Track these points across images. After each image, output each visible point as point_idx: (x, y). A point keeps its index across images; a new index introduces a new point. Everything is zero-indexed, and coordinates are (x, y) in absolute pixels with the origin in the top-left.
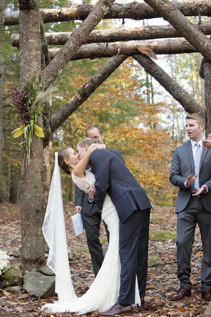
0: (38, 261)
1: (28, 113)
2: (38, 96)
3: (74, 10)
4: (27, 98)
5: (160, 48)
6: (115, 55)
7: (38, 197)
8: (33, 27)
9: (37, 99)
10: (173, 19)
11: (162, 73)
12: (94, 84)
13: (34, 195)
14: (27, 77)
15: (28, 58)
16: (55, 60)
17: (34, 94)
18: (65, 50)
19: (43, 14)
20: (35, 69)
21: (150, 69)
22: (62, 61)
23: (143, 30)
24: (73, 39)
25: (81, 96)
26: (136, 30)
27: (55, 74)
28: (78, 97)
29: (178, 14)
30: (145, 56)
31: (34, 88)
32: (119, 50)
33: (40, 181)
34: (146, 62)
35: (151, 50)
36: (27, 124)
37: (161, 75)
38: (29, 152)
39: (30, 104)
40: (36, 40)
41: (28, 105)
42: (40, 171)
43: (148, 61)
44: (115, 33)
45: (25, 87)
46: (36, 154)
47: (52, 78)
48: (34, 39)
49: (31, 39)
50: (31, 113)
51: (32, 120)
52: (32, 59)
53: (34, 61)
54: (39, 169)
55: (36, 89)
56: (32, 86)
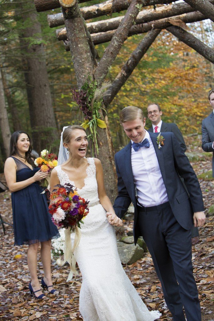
0: (119, 233)
1: (89, 109)
2: (95, 94)
3: (110, 5)
4: (87, 97)
5: (188, 18)
6: (150, 30)
7: (110, 179)
8: (80, 33)
9: (95, 97)
10: (199, 7)
11: (194, 40)
12: (135, 59)
13: (106, 178)
14: (83, 78)
15: (80, 61)
16: (104, 59)
17: (91, 93)
18: (111, 49)
19: (83, 12)
20: (88, 70)
21: (183, 38)
22: (110, 59)
23: (172, 8)
24: (116, 38)
25: (126, 72)
26: (166, 10)
27: (106, 71)
28: (123, 73)
29: (203, 2)
30: (176, 27)
31: (90, 87)
32: (152, 26)
33: (110, 165)
34: (179, 32)
35: (181, 21)
36: (90, 120)
37: (194, 42)
38: (97, 143)
39: (89, 101)
40: (84, 44)
41: (88, 102)
42: (108, 157)
43: (180, 30)
44: (148, 15)
45: (82, 87)
46: (102, 143)
47: (104, 75)
48: (82, 44)
49: (80, 44)
50: (92, 109)
51: (94, 114)
52: (84, 61)
53: (86, 63)
54: (107, 155)
55: (92, 87)
56: (88, 85)
